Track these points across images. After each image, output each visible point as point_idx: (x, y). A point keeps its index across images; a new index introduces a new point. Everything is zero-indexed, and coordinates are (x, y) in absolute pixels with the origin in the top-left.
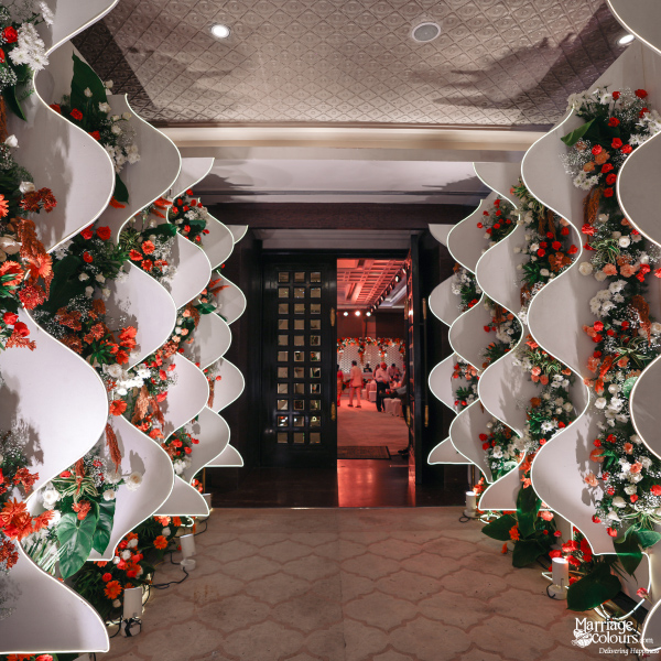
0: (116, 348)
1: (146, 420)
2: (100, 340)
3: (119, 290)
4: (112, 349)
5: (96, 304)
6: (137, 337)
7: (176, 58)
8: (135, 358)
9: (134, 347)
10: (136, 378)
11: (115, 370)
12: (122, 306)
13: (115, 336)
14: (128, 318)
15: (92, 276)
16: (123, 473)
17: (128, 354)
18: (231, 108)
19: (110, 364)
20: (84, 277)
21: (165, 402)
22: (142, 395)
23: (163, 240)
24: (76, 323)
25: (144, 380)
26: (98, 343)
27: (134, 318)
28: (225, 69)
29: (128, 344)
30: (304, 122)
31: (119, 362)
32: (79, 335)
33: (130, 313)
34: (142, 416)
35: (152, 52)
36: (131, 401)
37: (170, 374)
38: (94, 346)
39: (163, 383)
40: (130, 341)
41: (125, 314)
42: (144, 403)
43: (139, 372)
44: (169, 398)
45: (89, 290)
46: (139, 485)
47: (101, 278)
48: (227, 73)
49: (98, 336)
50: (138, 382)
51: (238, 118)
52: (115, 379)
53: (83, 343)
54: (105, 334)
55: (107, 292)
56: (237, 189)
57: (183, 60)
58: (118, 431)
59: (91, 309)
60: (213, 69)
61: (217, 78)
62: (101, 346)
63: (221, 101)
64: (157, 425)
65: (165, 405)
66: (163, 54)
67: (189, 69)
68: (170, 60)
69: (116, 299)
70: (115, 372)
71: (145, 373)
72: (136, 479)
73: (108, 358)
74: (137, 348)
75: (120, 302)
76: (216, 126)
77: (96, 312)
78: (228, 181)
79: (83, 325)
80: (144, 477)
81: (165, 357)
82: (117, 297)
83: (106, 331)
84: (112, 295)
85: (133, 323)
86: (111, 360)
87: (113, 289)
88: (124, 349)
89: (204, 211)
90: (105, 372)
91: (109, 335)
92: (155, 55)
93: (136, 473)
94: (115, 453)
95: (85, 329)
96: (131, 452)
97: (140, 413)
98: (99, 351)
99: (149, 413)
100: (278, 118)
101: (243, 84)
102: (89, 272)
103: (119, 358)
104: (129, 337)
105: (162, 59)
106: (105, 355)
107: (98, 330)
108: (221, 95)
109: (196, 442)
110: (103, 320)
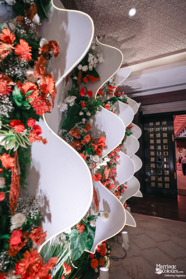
0: (96, 147)
1: (108, 180)
2: (89, 143)
3: (97, 120)
4: (94, 148)
5: (87, 126)
6: (105, 142)
7: (114, 36)
8: (105, 152)
9: (104, 147)
10: (104, 162)
11: (96, 158)
12: (99, 128)
13: (96, 141)
14: (101, 133)
15: (85, 113)
16: (100, 210)
17: (102, 150)
18: (133, 55)
19: (93, 155)
20: (81, 114)
21: (116, 172)
22: (106, 169)
23: (113, 103)
24: (78, 135)
25: (107, 162)
26: (88, 144)
27: (104, 133)
28: (133, 35)
29: (102, 146)
30: (165, 54)
31: (98, 154)
32: (79, 140)
33: (102, 130)
34: (106, 178)
35: (105, 36)
36: (102, 171)
37: (118, 160)
38: (86, 146)
39: (115, 164)
40: (102, 144)
41: (100, 131)
42: (107, 172)
43: (105, 159)
44: (117, 171)
45: (84, 120)
46: (107, 219)
47: (89, 114)
48: (133, 37)
49: (88, 141)
50: (104, 163)
51: (136, 60)
52: (96, 163)
53: (81, 145)
54: (91, 140)
55: (91, 121)
56: (135, 91)
57: (116, 36)
58: (97, 189)
59: (85, 128)
60: (128, 37)
61: (129, 41)
62: (89, 146)
63: (130, 53)
64: (112, 182)
65: (116, 173)
66: (109, 35)
67: (119, 40)
68: (111, 37)
69: (96, 125)
70: (96, 159)
71: (108, 160)
72: (106, 216)
73: (92, 152)
74: (106, 147)
75: (97, 125)
76: (128, 66)
77: (87, 129)
78: (132, 88)
79: (81, 136)
80: (110, 214)
81: (116, 153)
82: (96, 123)
83: (92, 139)
84: (94, 123)
85: (104, 134)
86: (94, 153)
87: (94, 120)
88: (100, 148)
89: (126, 96)
90: (91, 159)
91: (93, 141)
92: (106, 36)
93: (106, 212)
94: (96, 201)
95: (82, 138)
96: (104, 200)
97: (105, 177)
98: (88, 148)
99: (109, 177)
100: (153, 56)
101: (140, 41)
102: (83, 111)
103: (98, 152)
104: (102, 142)
105: (108, 38)
106: (91, 150)
107: (88, 137)
108: (130, 50)
109: (126, 188)
110: (90, 133)
